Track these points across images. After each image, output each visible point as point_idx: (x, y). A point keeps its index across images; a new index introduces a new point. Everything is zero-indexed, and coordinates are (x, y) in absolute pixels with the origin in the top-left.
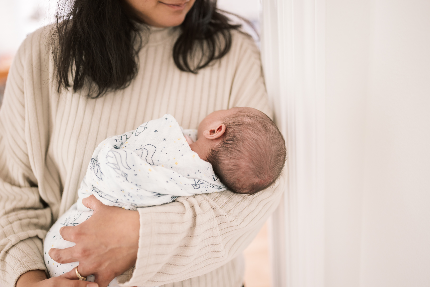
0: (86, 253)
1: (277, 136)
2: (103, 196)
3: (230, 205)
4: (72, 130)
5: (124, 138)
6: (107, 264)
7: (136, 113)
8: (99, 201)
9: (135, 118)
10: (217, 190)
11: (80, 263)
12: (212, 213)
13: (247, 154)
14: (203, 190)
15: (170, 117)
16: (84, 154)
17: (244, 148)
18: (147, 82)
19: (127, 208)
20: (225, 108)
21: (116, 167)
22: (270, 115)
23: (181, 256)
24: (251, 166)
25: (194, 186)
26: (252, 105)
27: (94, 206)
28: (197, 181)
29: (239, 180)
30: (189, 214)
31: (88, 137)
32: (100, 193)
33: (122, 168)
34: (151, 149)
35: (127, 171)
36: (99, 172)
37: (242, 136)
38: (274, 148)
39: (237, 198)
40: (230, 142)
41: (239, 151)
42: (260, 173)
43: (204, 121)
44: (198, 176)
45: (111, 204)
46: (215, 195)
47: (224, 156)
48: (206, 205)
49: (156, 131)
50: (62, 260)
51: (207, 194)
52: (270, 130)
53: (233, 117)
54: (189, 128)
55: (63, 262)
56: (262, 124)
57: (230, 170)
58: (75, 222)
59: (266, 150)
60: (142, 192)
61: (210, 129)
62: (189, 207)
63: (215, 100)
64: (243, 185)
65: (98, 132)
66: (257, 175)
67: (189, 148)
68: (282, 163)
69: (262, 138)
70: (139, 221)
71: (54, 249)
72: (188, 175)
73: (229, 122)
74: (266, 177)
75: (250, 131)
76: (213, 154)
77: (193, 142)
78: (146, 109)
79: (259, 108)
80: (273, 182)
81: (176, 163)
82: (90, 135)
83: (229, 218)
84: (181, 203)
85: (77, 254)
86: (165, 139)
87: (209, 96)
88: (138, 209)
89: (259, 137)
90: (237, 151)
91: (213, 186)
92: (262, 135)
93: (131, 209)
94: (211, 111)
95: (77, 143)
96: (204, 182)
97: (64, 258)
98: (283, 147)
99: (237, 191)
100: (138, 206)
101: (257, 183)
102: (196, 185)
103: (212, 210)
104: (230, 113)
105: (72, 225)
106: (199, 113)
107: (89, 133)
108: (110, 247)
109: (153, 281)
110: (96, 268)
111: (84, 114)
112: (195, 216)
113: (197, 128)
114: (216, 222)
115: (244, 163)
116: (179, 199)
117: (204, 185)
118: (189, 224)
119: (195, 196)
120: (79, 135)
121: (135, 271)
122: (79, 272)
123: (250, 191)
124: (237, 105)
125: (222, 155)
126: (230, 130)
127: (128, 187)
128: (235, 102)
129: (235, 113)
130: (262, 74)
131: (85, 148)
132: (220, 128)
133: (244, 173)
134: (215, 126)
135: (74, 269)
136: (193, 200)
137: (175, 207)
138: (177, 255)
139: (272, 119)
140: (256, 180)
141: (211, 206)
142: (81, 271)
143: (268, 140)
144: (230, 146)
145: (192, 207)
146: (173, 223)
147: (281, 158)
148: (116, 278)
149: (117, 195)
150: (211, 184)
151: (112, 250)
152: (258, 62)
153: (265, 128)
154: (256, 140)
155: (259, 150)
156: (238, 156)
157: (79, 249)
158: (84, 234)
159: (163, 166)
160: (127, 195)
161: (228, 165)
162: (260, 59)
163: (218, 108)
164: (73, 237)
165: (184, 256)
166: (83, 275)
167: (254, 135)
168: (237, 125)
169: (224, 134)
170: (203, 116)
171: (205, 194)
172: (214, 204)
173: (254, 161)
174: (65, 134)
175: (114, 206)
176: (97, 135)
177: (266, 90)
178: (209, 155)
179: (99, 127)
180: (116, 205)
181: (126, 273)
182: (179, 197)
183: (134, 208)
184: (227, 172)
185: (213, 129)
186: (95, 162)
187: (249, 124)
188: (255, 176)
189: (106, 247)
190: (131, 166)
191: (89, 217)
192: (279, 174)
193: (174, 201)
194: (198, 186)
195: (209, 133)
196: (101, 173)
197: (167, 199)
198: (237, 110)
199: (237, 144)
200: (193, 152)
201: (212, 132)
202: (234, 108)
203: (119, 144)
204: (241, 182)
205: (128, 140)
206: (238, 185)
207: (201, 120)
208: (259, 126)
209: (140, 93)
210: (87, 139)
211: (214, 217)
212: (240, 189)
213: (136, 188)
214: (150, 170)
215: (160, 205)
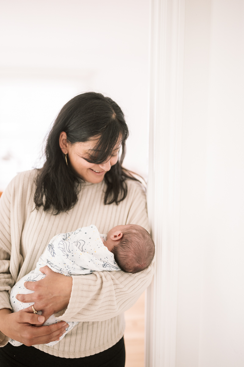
0: (40, 297)
1: (150, 241)
2: (53, 266)
3: (122, 279)
4: (36, 229)
5: (68, 235)
6: (51, 305)
7: (74, 223)
8: (50, 269)
9: (73, 226)
10: (115, 270)
11: (35, 303)
12: (111, 282)
13: (132, 249)
14: (107, 269)
15: (94, 227)
16: (41, 243)
17: (132, 246)
18: (81, 207)
19: (66, 275)
20: (124, 224)
21: (63, 250)
22: (148, 230)
23: (92, 305)
24: (135, 256)
25: (103, 265)
26: (139, 224)
27: (47, 272)
28: (105, 263)
29: (127, 264)
30: (99, 281)
31: (45, 233)
32: (51, 265)
33: (66, 251)
34: (82, 243)
35: (68, 253)
36: (53, 252)
37: (131, 240)
38: (148, 248)
39: (126, 275)
40: (124, 242)
41: (129, 248)
42: (139, 261)
43: (111, 230)
44: (106, 260)
45: (57, 271)
46: (114, 272)
47: (121, 250)
48: (109, 277)
49: (86, 233)
50: (25, 300)
51: (110, 271)
52: (146, 238)
53: (127, 229)
54: (102, 233)
55: (25, 302)
56: (142, 234)
57: (123, 258)
58: (34, 280)
59: (143, 248)
60: (75, 266)
61: (114, 235)
62: (100, 277)
63: (119, 220)
64: (130, 267)
65: (51, 230)
66: (138, 262)
67: (103, 244)
68: (152, 256)
69: (142, 242)
70: (72, 282)
71: (20, 294)
72: (101, 259)
73: (125, 232)
74: (143, 263)
75: (135, 237)
76: (114, 249)
77: (105, 241)
78: (79, 221)
79: (143, 226)
80: (147, 267)
81: (95, 252)
82: (46, 232)
83: (121, 286)
84: (95, 275)
85: (35, 298)
86: (90, 238)
87: (115, 217)
88: (72, 276)
89: (140, 241)
90: (127, 248)
91: (113, 267)
92: (141, 240)
93: (68, 276)
94: (116, 225)
95: (38, 236)
96: (109, 264)
97: (26, 299)
98: (153, 248)
99: (127, 271)
100: (72, 274)
101: (137, 266)
102: (104, 265)
103: (112, 280)
104: (126, 227)
105: (32, 281)
106: (109, 226)
107: (46, 231)
108: (54, 295)
109: (74, 318)
110: (44, 307)
111: (44, 220)
112: (102, 283)
113: (107, 234)
114: (113, 287)
115: (131, 255)
116: (94, 273)
117: (108, 266)
118: (98, 287)
119: (103, 271)
120: (40, 232)
121: (67, 310)
122: (34, 308)
123: (133, 271)
124: (131, 223)
125: (119, 249)
126: (125, 236)
127: (68, 262)
128: (130, 221)
129: (129, 227)
130: (146, 207)
131: (43, 239)
132: (120, 235)
133: (130, 260)
134: (117, 234)
135: (32, 306)
136: (102, 274)
137: (91, 277)
138: (90, 304)
139: (149, 233)
140: (137, 265)
141: (112, 278)
142: (35, 307)
143: (145, 243)
144: (124, 244)
145: (101, 277)
146: (90, 285)
147: (152, 253)
148: (54, 314)
149: (61, 266)
150: (113, 266)
151: (55, 297)
152: (144, 200)
153: (144, 236)
154: (138, 242)
155: (139, 248)
156: (128, 250)
157: (37, 294)
158: (40, 286)
159: (88, 253)
160: (67, 267)
161: (122, 255)
162: (146, 198)
163: (120, 224)
164: (34, 288)
165: (93, 305)
166: (36, 309)
167: (137, 240)
168: (129, 234)
169: (122, 238)
170: (111, 228)
171: (108, 271)
172: (113, 277)
173: (136, 254)
174: (32, 230)
175: (58, 273)
176: (50, 232)
177: (147, 216)
178: (112, 249)
179: (52, 228)
180: (60, 272)
181: (59, 312)
182: (95, 271)
183: (69, 275)
184: (121, 259)
185: (116, 235)
186: (50, 246)
187: (135, 234)
188: (136, 262)
189: (52, 295)
190: (71, 251)
191: (43, 278)
192: (150, 263)
193: (91, 274)
194: (106, 266)
195: (113, 237)
196: (54, 253)
197: (88, 272)
198: (130, 226)
199: (128, 244)
200: (105, 246)
201: (116, 236)
202: (129, 224)
203: (65, 238)
204: (128, 265)
205: (70, 237)
206: (127, 267)
207: (109, 230)
208: (141, 235)
209: (77, 212)
210: (44, 234)
211: (113, 284)
212: (128, 269)
213: (73, 263)
214: (81, 254)
215: (83, 275)
